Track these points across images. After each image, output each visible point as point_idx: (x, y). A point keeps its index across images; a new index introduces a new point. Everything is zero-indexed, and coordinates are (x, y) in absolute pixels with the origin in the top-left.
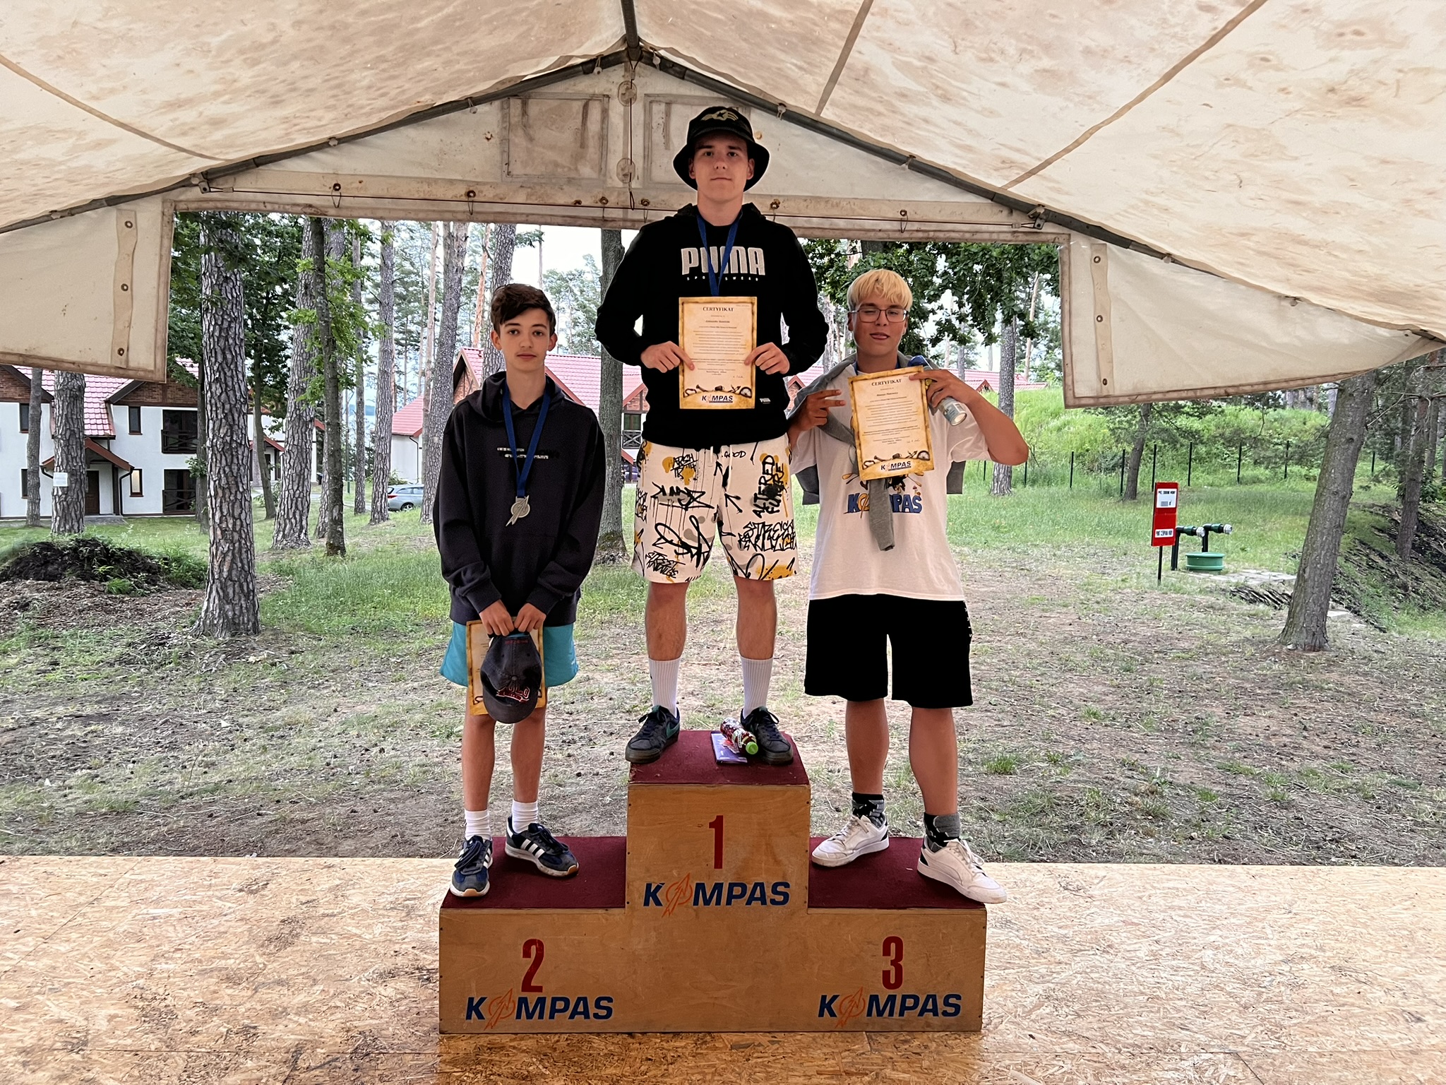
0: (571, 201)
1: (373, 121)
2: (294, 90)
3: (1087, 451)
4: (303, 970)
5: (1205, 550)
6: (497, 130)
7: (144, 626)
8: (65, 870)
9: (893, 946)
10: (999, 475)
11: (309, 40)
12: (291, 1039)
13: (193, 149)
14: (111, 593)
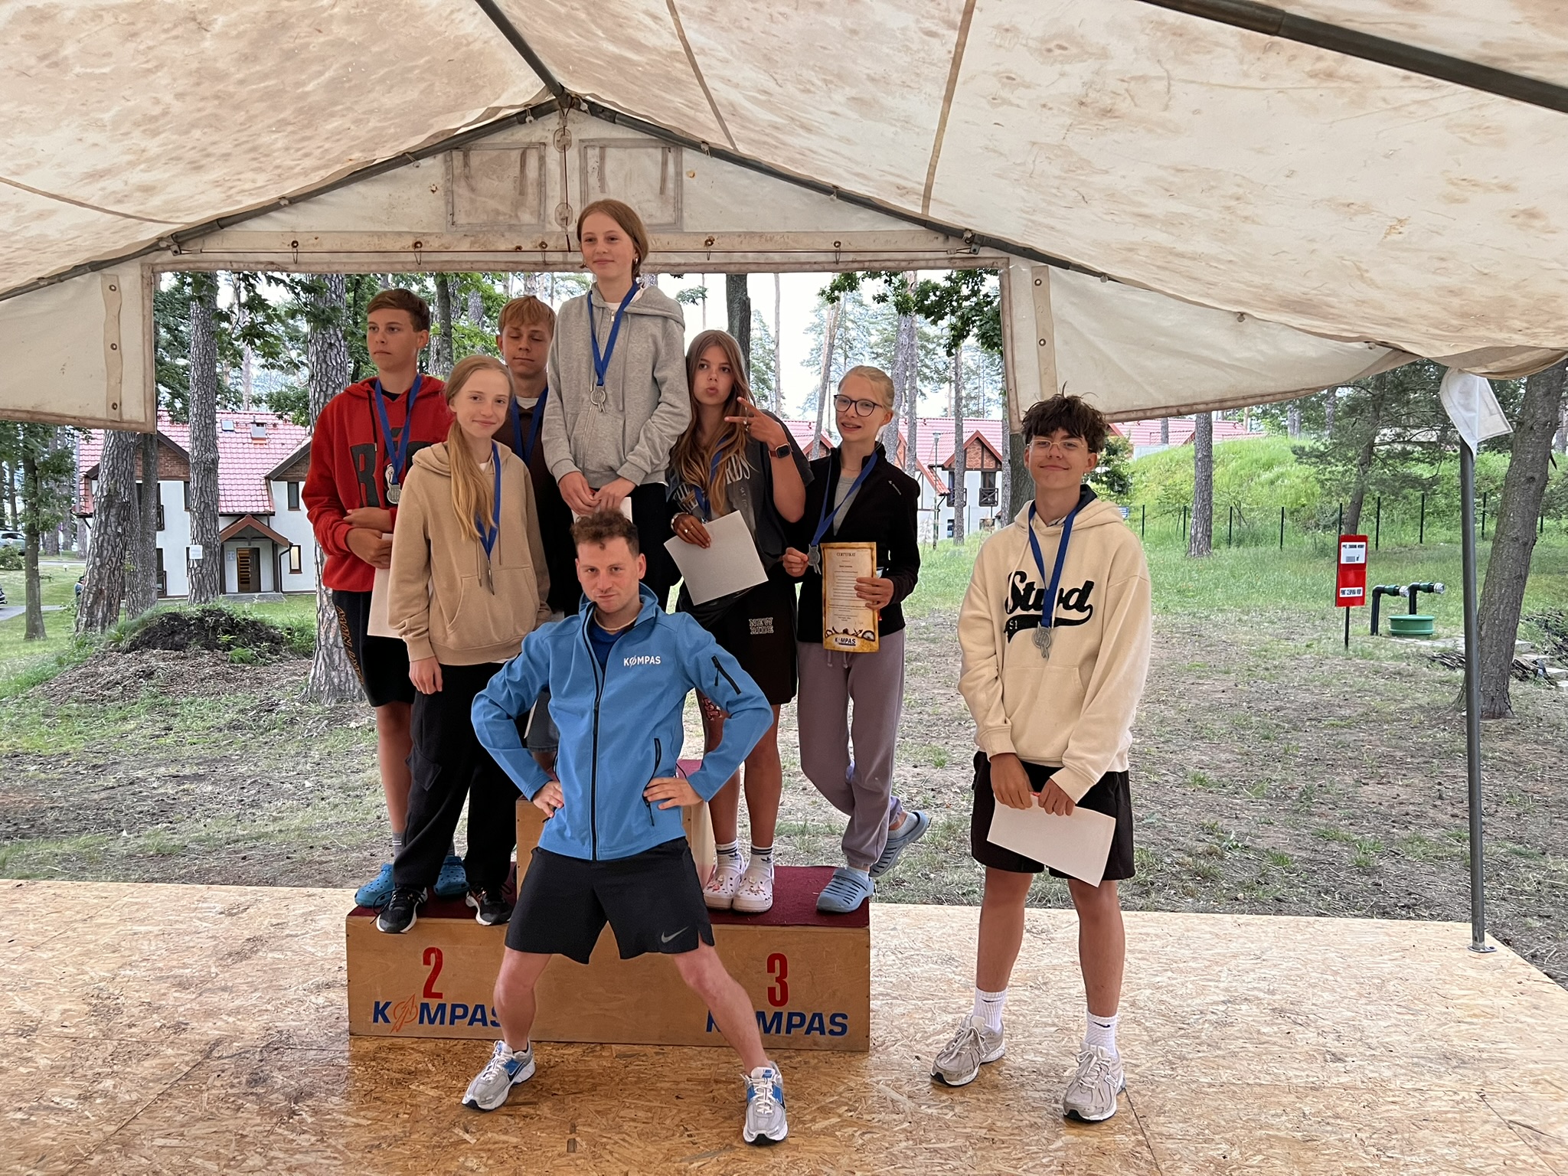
0: (512, 247)
1: (315, 179)
2: (208, 155)
3: (1304, 506)
4: (250, 979)
5: (1413, 611)
6: (442, 182)
7: (260, 694)
8: (72, 892)
9: (777, 963)
10: (1196, 534)
11: (199, 110)
12: (215, 1034)
13: (138, 215)
14: (233, 662)
